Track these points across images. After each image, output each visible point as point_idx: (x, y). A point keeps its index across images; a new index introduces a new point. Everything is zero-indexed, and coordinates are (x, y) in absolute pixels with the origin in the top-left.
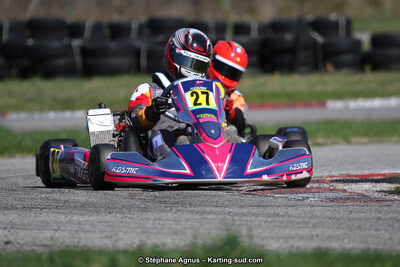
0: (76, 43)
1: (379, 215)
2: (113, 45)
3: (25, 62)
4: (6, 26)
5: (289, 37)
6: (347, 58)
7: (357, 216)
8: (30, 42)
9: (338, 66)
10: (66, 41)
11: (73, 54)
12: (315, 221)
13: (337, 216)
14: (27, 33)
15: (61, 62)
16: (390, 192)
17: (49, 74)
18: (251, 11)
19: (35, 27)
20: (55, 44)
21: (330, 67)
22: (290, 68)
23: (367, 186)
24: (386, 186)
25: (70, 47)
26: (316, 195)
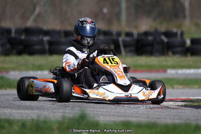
0: (46, 38)
1: (169, 113)
2: (63, 40)
3: (20, 47)
4: (13, 31)
5: (150, 38)
6: (179, 49)
7: (159, 114)
8: (23, 37)
9: (174, 53)
10: (41, 37)
12: (137, 115)
13: (149, 113)
15: (37, 47)
16: (182, 106)
17: (31, 53)
18: (136, 27)
19: (28, 31)
20: (35, 38)
21: (170, 53)
22: (151, 53)
23: (171, 103)
24: (181, 103)
25: (42, 40)
26: (144, 106)
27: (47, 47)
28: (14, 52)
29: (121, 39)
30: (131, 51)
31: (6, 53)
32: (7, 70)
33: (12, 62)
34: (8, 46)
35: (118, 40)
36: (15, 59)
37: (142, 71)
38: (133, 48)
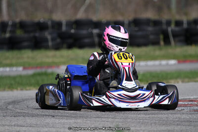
0: (96, 31)
3: (70, 41)
4: (64, 23)
8: (73, 31)
10: (90, 30)
11: (93, 37)
14: (74, 26)
15: (87, 41)
17: (81, 47)
19: (78, 24)
20: (84, 32)
25: (92, 33)
27: (96, 40)
28: (65, 46)
29: (170, 29)
30: (180, 41)
31: (57, 48)
32: (58, 65)
33: (62, 56)
34: (59, 40)
35: (167, 30)
36: (65, 53)
37: (191, 61)
38: (182, 38)
